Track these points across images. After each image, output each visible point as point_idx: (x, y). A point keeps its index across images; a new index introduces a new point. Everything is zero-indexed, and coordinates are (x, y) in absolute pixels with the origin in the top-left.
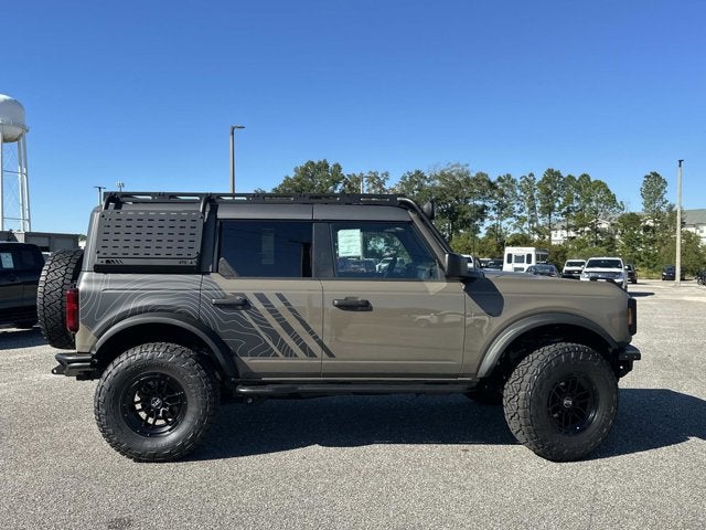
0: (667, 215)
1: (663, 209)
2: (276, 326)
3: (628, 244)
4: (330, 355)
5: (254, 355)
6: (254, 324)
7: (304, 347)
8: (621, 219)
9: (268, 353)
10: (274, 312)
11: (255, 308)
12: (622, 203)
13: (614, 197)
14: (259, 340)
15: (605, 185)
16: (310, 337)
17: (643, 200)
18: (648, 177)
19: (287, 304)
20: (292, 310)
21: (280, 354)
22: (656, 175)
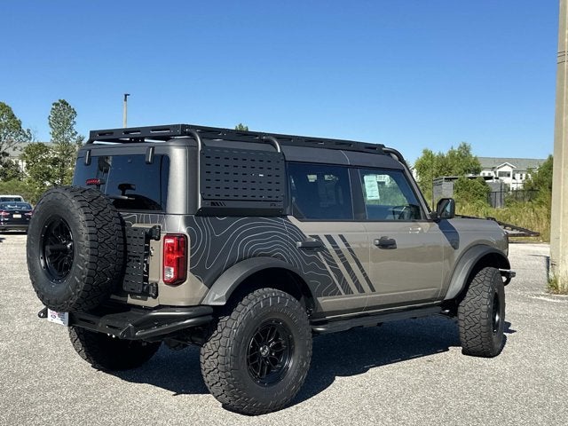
0: (77, 148)
1: (72, 141)
2: (341, 266)
3: (37, 178)
4: (373, 290)
5: (326, 295)
6: (326, 264)
7: (358, 285)
8: (28, 150)
9: (336, 293)
10: (339, 252)
11: (327, 250)
12: (28, 131)
13: (19, 123)
14: (329, 280)
15: (9, 110)
16: (361, 274)
17: (51, 130)
18: (57, 104)
19: (347, 245)
20: (350, 250)
21: (342, 292)
22: (64, 103)
